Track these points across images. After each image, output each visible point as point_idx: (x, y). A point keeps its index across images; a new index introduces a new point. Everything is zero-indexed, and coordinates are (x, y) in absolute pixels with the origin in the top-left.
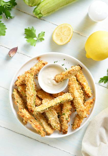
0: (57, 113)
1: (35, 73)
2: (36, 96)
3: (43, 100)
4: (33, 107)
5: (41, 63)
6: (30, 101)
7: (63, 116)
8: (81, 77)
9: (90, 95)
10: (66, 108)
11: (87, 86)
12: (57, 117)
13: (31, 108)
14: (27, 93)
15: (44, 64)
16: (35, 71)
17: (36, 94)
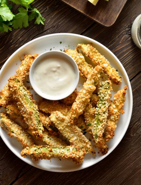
0: (79, 127)
1: (24, 76)
2: (37, 112)
3: (51, 116)
4: (39, 130)
5: (28, 59)
6: (31, 123)
7: (90, 128)
8: (97, 57)
9: (119, 80)
10: (88, 114)
11: (110, 69)
12: (82, 134)
13: (37, 132)
14: (21, 111)
15: (33, 58)
16: (22, 73)
17: (37, 108)
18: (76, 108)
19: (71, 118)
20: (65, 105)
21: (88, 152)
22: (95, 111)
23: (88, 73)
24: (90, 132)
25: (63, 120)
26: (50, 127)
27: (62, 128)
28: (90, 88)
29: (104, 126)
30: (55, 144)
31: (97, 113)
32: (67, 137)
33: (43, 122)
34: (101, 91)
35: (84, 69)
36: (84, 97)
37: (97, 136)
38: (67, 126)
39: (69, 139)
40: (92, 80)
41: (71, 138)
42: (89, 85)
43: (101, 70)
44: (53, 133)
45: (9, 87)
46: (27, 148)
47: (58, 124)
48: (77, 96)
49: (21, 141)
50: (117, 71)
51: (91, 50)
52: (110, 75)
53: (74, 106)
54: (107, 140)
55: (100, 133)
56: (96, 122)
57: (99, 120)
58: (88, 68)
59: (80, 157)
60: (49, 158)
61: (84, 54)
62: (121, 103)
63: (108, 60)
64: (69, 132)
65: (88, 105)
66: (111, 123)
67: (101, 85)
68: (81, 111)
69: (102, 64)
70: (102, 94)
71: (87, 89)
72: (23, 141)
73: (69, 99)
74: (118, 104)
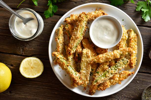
1: (91, 18)
2: (80, 41)
3: (85, 49)
4: (72, 50)
5: (101, 12)
6: (73, 43)
7: (96, 74)
8: (134, 44)
9: (133, 66)
10: (103, 67)
11: (134, 56)
12: (90, 73)
13: (71, 50)
14: (73, 33)
15: (104, 14)
16: (92, 16)
17: (82, 39)
18: (101, 57)
19: (93, 60)
20: (95, 52)
21: (83, 85)
22: (107, 69)
23: (122, 47)
24: (94, 77)
25: (88, 57)
26: (78, 54)
27: (84, 60)
28: (117, 55)
29: (105, 80)
30: (72, 65)
31: (108, 71)
32: (81, 67)
33: (77, 48)
34: (120, 62)
35: (122, 43)
36: (109, 56)
37: (97, 81)
38: (87, 62)
39: (81, 70)
40: (122, 52)
41: (83, 69)
42: (118, 52)
43: (131, 51)
44: (76, 58)
45: (80, 16)
46: (59, 53)
47: (84, 56)
48: (105, 53)
49: (59, 47)
50: (137, 60)
51: (135, 38)
52: (131, 59)
53: (100, 56)
54: (99, 89)
55: (100, 82)
56: (103, 74)
57: (106, 75)
58: (125, 45)
59: (78, 83)
60: (63, 68)
61: (129, 36)
62: (123, 78)
63: (137, 51)
64: (85, 66)
65: (107, 62)
66: (109, 83)
67: (123, 59)
68: (102, 61)
69: (133, 50)
70: (119, 64)
71: (115, 53)
72: (60, 48)
73: (101, 50)
74: (122, 77)
